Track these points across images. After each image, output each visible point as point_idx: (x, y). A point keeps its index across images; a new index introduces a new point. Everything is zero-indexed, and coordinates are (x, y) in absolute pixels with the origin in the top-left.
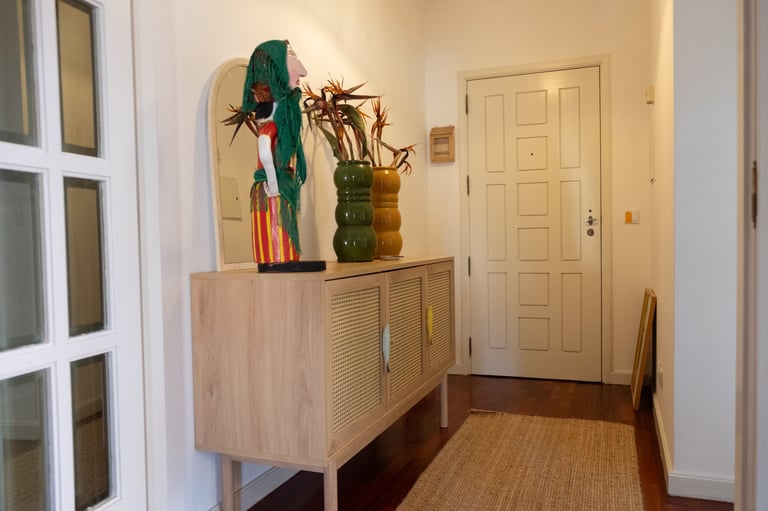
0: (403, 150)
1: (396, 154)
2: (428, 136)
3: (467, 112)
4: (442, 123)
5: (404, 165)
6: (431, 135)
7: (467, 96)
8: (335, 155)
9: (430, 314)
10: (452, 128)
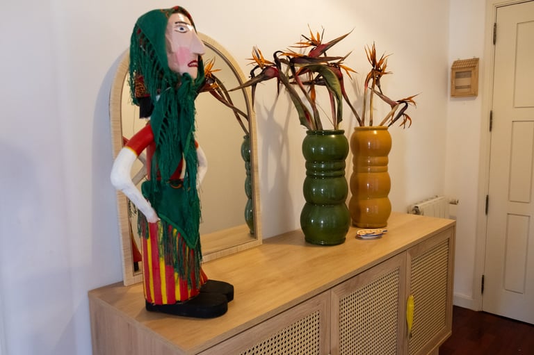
0: (401, 102)
1: (393, 105)
2: (450, 70)
3: (494, 42)
4: (466, 56)
5: (402, 118)
6: (452, 69)
7: (495, 25)
8: (302, 123)
9: (411, 305)
10: (476, 60)
